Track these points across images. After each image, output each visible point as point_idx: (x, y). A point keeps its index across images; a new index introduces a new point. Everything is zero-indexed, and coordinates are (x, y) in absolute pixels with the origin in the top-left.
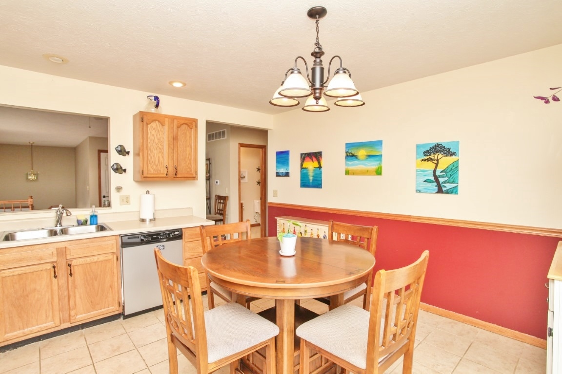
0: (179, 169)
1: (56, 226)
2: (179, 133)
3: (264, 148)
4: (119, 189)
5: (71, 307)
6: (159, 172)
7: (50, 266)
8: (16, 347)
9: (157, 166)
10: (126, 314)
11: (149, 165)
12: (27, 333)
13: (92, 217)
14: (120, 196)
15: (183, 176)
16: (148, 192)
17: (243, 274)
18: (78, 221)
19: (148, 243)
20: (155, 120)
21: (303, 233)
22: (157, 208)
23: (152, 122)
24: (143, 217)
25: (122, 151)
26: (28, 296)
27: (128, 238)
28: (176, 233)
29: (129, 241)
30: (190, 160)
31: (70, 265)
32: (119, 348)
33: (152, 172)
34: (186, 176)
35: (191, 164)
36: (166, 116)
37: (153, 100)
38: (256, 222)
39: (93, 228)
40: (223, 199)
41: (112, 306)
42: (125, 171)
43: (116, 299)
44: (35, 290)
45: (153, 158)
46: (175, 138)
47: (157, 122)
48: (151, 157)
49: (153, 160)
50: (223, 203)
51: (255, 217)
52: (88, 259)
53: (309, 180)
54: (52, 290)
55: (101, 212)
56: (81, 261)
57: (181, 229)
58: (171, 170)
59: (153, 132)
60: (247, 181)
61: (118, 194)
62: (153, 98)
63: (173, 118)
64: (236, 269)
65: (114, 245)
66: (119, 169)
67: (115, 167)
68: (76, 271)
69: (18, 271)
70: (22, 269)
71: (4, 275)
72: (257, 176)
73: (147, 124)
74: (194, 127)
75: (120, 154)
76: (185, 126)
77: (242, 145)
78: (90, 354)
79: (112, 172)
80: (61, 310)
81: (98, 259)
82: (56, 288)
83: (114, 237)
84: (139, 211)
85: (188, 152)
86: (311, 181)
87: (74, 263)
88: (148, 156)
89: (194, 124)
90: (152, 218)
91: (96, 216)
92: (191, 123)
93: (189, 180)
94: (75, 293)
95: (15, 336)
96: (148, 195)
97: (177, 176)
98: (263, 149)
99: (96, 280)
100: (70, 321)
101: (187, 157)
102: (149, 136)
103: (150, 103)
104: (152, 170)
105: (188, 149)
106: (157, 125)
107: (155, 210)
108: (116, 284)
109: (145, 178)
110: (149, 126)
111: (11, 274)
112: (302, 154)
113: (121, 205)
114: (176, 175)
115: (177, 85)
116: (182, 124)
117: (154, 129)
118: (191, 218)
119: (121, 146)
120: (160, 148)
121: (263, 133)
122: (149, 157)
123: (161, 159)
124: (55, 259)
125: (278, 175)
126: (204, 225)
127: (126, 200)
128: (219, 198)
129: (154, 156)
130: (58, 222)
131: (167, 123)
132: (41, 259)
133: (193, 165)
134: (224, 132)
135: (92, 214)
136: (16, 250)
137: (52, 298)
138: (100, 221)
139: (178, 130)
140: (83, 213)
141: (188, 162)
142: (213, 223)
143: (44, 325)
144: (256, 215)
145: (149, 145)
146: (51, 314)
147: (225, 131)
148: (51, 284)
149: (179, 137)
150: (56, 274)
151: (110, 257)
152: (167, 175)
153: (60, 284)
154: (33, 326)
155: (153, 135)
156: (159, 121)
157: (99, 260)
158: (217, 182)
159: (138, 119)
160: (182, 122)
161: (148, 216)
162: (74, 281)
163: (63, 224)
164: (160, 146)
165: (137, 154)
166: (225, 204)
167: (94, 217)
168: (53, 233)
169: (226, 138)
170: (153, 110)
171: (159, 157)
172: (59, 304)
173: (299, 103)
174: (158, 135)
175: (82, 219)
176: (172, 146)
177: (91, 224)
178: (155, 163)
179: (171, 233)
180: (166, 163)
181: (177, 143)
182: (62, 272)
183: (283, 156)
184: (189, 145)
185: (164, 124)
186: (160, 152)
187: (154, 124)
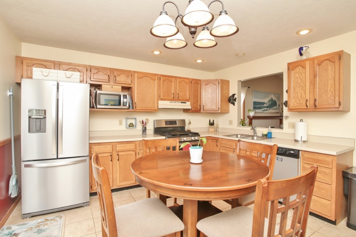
0: (319, 101)
4: (286, 117)
6: (301, 105)
9: (300, 100)
11: (294, 100)
14: (289, 123)
15: (323, 107)
16: (301, 120)
20: (298, 66)
22: (310, 134)
23: (295, 68)
24: (296, 139)
28: (291, 152)
30: (332, 92)
33: (296, 105)
34: (326, 107)
45: (296, 94)
46: (316, 75)
47: (300, 67)
49: (297, 96)
55: (276, 131)
57: (299, 150)
58: (310, 103)
59: (297, 75)
61: (286, 120)
63: (313, 60)
67: (286, 103)
73: (292, 71)
76: (328, 62)
79: (284, 107)
85: (330, 85)
90: (305, 140)
91: (271, 133)
92: (334, 58)
96: (301, 123)
97: (317, 107)
101: (329, 89)
102: (293, 79)
104: (296, 104)
106: (299, 69)
109: (290, 110)
110: (294, 71)
113: (288, 128)
115: (304, 32)
116: (323, 61)
117: (298, 73)
120: (302, 87)
123: (303, 94)
127: (292, 125)
131: (307, 65)
132: (231, 146)
135: (269, 131)
136: (225, 140)
139: (319, 67)
145: (294, 86)
152: (307, 107)
155: (297, 78)
156: (301, 66)
160: (323, 59)
164: (302, 85)
171: (301, 94)
174: (301, 76)
176: (313, 83)
178: (298, 98)
179: (287, 151)
180: (307, 98)
184: (331, 78)
185: (305, 67)
186: (302, 89)
187: (297, 69)
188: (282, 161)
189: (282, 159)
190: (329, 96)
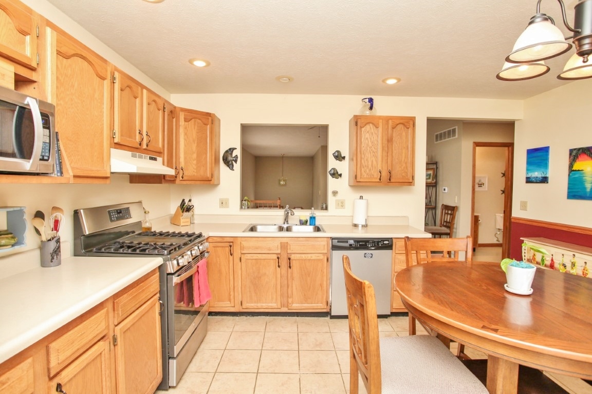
0: (393, 173)
1: (284, 223)
2: (394, 135)
3: (510, 146)
4: (335, 193)
5: (289, 296)
6: (372, 177)
7: (275, 257)
8: (253, 316)
9: (370, 170)
10: (332, 315)
11: (363, 169)
12: (259, 307)
13: (311, 218)
14: (336, 201)
15: (398, 181)
16: (361, 197)
17: (439, 304)
18: (300, 221)
19: (356, 248)
20: (369, 123)
21: (569, 265)
22: (370, 214)
23: (366, 125)
24: (356, 222)
25: (339, 157)
26: (260, 277)
27: (338, 242)
28: (385, 242)
29: (339, 245)
30: (406, 163)
31: (289, 259)
32: (321, 344)
34: (401, 181)
35: (407, 168)
36: (380, 118)
37: (368, 103)
38: (498, 241)
39: (311, 228)
40: (451, 210)
41: (321, 303)
42: (340, 175)
43: (325, 298)
44: (265, 274)
46: (390, 140)
47: (371, 125)
48: (365, 162)
49: (366, 164)
50: (451, 214)
51: (497, 236)
52: (303, 256)
53: (585, 188)
54: (276, 277)
55: (318, 214)
56: (298, 256)
57: (392, 238)
58: (385, 174)
59: (367, 135)
60: (487, 189)
61: (334, 197)
62: (367, 100)
63: (387, 119)
64: (432, 296)
65: (324, 246)
66: (336, 174)
67: (332, 172)
68: (294, 264)
69: (255, 256)
70: (258, 255)
71: (247, 258)
72: (501, 183)
73: (361, 127)
74: (412, 126)
75: (337, 160)
76: (401, 126)
77: (477, 144)
78: (298, 341)
79: (330, 177)
80: (282, 295)
81: (311, 257)
82: (279, 276)
83: (326, 239)
84: (352, 216)
85: (404, 155)
86: (588, 190)
87: (292, 257)
88: (361, 161)
89: (411, 123)
90: (364, 224)
91: (314, 218)
92: (409, 123)
93: (404, 185)
94: (292, 284)
95: (252, 306)
96: (361, 200)
97: (392, 180)
98: (510, 148)
99: (309, 276)
100: (288, 307)
101: (403, 160)
102: (363, 140)
103: (365, 106)
104: (365, 175)
105: (404, 151)
106: (370, 128)
107: (368, 216)
108: (325, 283)
109: (358, 184)
110: (363, 129)
111: (251, 258)
112: (571, 151)
113: (336, 208)
114: (390, 180)
115: (392, 82)
116: (398, 125)
117: (368, 132)
118: (407, 227)
119: (338, 152)
120: (373, 152)
121: (509, 126)
122: (363, 161)
123: (375, 163)
124: (279, 252)
125: (529, 180)
126: (410, 237)
127: (341, 204)
128: (446, 207)
129: (367, 160)
130: (285, 220)
131: (381, 124)
132: (270, 249)
133: (410, 169)
134: (454, 131)
135: (311, 215)
136: (254, 239)
137: (276, 284)
138: (317, 223)
139: (393, 131)
140: (305, 214)
141: (404, 165)
142: (430, 236)
143: (270, 304)
144: (498, 233)
145: (363, 149)
146: (275, 297)
147: (455, 129)
148: (276, 272)
149: (393, 139)
150: (280, 264)
151: (321, 257)
152: (380, 180)
153: (282, 273)
154: (263, 303)
155: (367, 139)
156: (372, 123)
157: (312, 259)
158: (444, 190)
159: (353, 123)
160: (398, 122)
161: (361, 221)
162: (292, 273)
163: (289, 222)
164: (374, 150)
165: (351, 159)
166: (453, 216)
167: (313, 218)
168: (281, 229)
169: (457, 136)
170: (368, 112)
171: (372, 161)
172: (281, 290)
173: (548, 70)
174: (372, 137)
175: (304, 219)
176: (387, 149)
177: (310, 225)
178: (368, 167)
179: (380, 242)
180: (379, 168)
181: (392, 145)
182: (284, 263)
183: (538, 156)
184: (405, 146)
185: (377, 126)
186: (374, 155)
187: (368, 127)
188: (372, 257)
189: (372, 254)
190: (403, 167)
